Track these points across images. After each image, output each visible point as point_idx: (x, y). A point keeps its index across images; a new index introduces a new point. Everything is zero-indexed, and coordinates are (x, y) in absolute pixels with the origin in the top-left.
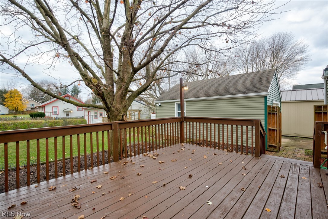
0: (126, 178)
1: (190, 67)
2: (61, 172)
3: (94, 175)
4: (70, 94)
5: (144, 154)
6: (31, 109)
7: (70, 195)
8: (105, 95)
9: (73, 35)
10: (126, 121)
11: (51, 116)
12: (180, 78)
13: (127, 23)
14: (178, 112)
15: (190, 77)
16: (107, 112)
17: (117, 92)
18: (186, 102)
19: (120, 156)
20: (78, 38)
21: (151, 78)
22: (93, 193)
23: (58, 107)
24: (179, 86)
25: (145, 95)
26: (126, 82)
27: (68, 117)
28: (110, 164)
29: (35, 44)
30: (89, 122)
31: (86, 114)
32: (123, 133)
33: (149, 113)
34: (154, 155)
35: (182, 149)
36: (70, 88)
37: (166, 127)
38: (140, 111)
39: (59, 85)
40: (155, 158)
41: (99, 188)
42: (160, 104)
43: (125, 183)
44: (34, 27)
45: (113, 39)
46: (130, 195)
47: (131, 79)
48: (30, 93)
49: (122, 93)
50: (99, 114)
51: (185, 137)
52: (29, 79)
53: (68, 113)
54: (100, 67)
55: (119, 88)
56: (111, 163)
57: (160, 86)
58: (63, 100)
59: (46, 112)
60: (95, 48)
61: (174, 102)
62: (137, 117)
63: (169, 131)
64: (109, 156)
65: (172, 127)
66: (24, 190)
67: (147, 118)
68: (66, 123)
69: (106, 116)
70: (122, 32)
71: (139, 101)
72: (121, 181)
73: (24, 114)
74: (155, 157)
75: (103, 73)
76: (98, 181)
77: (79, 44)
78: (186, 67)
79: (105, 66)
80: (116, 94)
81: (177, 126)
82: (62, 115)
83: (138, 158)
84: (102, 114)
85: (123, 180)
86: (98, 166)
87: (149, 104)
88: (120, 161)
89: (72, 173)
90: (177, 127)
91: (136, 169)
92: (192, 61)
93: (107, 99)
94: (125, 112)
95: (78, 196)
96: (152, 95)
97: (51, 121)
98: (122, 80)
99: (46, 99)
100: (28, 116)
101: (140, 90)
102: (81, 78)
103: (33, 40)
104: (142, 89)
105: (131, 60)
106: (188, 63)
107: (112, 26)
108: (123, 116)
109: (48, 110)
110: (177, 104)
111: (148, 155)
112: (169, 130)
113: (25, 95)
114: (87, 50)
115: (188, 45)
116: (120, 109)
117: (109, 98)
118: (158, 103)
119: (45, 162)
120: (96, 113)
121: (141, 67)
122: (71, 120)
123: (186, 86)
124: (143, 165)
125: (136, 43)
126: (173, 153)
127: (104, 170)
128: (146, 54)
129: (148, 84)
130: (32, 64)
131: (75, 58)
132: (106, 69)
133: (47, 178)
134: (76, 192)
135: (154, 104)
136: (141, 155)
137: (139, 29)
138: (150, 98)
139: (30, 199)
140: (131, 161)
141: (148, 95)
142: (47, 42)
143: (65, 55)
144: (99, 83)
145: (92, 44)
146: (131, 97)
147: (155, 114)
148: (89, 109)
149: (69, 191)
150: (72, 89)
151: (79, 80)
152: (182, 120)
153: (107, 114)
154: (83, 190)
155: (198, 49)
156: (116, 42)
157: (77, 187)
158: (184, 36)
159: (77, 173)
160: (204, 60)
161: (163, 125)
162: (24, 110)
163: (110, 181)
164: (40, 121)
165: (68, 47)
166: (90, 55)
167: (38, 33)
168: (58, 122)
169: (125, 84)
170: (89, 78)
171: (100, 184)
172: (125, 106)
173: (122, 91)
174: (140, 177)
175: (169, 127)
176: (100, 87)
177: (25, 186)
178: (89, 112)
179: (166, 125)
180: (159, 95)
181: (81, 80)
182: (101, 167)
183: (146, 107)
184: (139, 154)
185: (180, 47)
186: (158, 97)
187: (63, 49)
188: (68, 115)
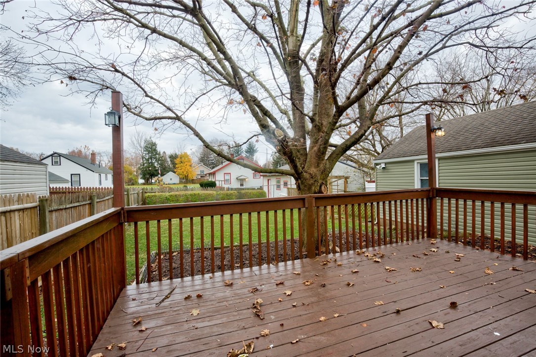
0: (328, 287)
1: (444, 91)
2: (237, 263)
3: (281, 274)
4: (244, 156)
5: (357, 251)
6: (201, 177)
7: (251, 296)
8: (294, 155)
9: (248, 71)
10: (325, 194)
11: (223, 186)
12: (426, 115)
13: (324, 34)
14: (421, 180)
15: (446, 111)
16: (296, 179)
17: (311, 148)
18: (440, 159)
19: (317, 249)
20: (254, 75)
21: (368, 120)
22: (280, 301)
23: (230, 173)
24: (425, 130)
25: (355, 150)
26: (325, 130)
27: (242, 187)
28: (302, 261)
29: (206, 92)
30: (270, 195)
31: (266, 183)
32: (322, 213)
33: (361, 181)
34: (375, 255)
35: (433, 249)
36: (244, 147)
37: (399, 206)
38: (346, 178)
39: (232, 144)
40: (377, 260)
41: (289, 295)
42: (383, 166)
43: (327, 295)
44: (204, 70)
45: (303, 66)
46: (336, 315)
47: (333, 127)
48: (199, 156)
49: (319, 150)
50: (282, 183)
51: (439, 227)
52: (201, 138)
53: (242, 181)
54: (284, 112)
55: (315, 142)
56: (304, 260)
57: (381, 134)
58: (238, 163)
59: (217, 180)
60: (279, 84)
61: (413, 161)
62: (342, 187)
63: (404, 215)
64: (300, 248)
65: (410, 207)
66: (198, 279)
67: (359, 189)
68: (241, 196)
69: (295, 187)
70: (317, 51)
71: (345, 162)
72: (321, 290)
73: (194, 183)
74: (378, 258)
75: (289, 120)
76: (286, 283)
77: (255, 83)
78: (436, 92)
79: (293, 110)
80: (309, 151)
81: (420, 205)
82: (235, 185)
83: (346, 257)
84: (286, 183)
85: (323, 288)
86: (285, 260)
87: (363, 165)
88: (318, 258)
89: (251, 266)
90: (420, 209)
91: (344, 275)
92: (450, 78)
93: (297, 160)
94: (323, 180)
95: (260, 301)
96: (367, 149)
97: (223, 192)
98: (318, 128)
99: (217, 163)
100: (198, 186)
101: (348, 143)
102: (260, 131)
103: (203, 87)
104: (353, 140)
105: (334, 93)
106: (442, 83)
107: (303, 45)
108: (321, 187)
109: (219, 178)
110: (419, 165)
111: (364, 253)
112: (404, 212)
113: (195, 159)
114: (266, 90)
115: (444, 47)
116: (316, 175)
117: (299, 159)
118: (380, 164)
119: (220, 246)
120: (279, 182)
121: (350, 103)
122: (247, 191)
123: (440, 129)
124: (356, 270)
125: (342, 64)
126: (414, 256)
127: (294, 269)
128: (359, 79)
129: (363, 131)
130: (202, 119)
131: (252, 103)
132: (294, 114)
133: (222, 269)
134: (257, 295)
135: (373, 165)
136: (351, 252)
137: (345, 40)
138: (364, 156)
139: (205, 292)
140: (336, 260)
141: (361, 150)
142: (218, 87)
143: (238, 101)
144: (285, 136)
145: (275, 79)
146: (334, 156)
147: (374, 184)
148: (269, 176)
149: (249, 291)
150: (247, 149)
151: (257, 134)
152: (431, 194)
153: (296, 184)
154: (267, 293)
155: (466, 52)
156: (308, 69)
157: (259, 288)
158: (432, 33)
159: (258, 267)
160: (477, 72)
161: (393, 202)
162: (194, 178)
163: (304, 287)
164: (211, 192)
165: (244, 88)
166: (271, 96)
167: (208, 78)
168: (231, 194)
169: (323, 135)
170: (272, 130)
171: (289, 289)
172: (324, 170)
173: (318, 146)
174: (351, 290)
175: (404, 207)
176: (287, 142)
177: (199, 274)
178: (268, 180)
179: (398, 203)
180: (381, 150)
181: (260, 134)
182: (290, 263)
183: (356, 170)
184: (348, 250)
185: (426, 56)
186: (378, 154)
187: (238, 93)
188: (242, 185)
